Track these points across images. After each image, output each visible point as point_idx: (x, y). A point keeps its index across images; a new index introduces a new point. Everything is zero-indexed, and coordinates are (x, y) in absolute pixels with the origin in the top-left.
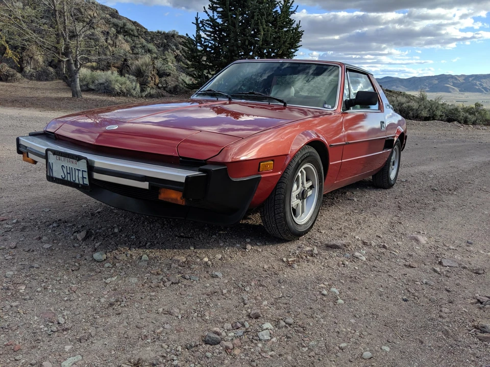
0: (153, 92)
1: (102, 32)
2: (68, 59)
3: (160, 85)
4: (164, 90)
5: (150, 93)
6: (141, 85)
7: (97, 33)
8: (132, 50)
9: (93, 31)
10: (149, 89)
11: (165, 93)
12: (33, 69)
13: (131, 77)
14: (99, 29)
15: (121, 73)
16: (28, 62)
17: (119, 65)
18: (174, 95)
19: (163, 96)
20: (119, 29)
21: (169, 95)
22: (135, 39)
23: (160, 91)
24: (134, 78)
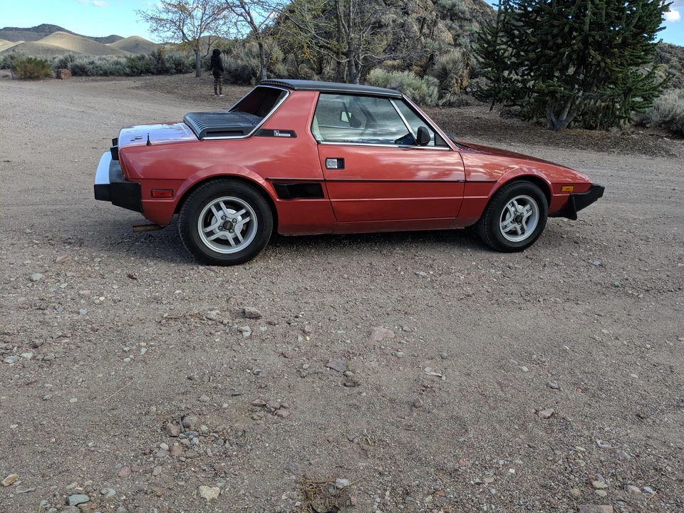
0: (453, 99)
1: (418, 19)
2: (348, 59)
3: (469, 89)
4: (473, 95)
5: (450, 100)
6: (440, 89)
7: (410, 20)
8: (455, 40)
9: (406, 18)
10: (450, 94)
11: (471, 99)
12: (332, 69)
13: (431, 78)
14: (414, 15)
15: (421, 75)
16: (328, 62)
17: (423, 63)
18: (482, 103)
19: (467, 104)
20: (445, 12)
21: (477, 102)
22: (465, 23)
23: (464, 97)
24: (436, 80)
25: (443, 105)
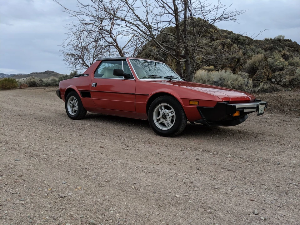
2: (185, 60)
3: (273, 80)
4: (278, 84)
5: (263, 88)
6: (254, 80)
8: (244, 54)
10: (262, 84)
11: (279, 87)
13: (243, 73)
14: (217, 41)
15: (234, 71)
17: (233, 65)
18: (290, 89)
19: (277, 90)
20: (234, 40)
21: (284, 89)
23: (273, 85)
24: (247, 74)
25: (259, 91)
